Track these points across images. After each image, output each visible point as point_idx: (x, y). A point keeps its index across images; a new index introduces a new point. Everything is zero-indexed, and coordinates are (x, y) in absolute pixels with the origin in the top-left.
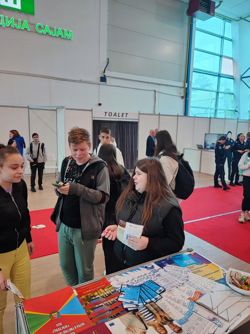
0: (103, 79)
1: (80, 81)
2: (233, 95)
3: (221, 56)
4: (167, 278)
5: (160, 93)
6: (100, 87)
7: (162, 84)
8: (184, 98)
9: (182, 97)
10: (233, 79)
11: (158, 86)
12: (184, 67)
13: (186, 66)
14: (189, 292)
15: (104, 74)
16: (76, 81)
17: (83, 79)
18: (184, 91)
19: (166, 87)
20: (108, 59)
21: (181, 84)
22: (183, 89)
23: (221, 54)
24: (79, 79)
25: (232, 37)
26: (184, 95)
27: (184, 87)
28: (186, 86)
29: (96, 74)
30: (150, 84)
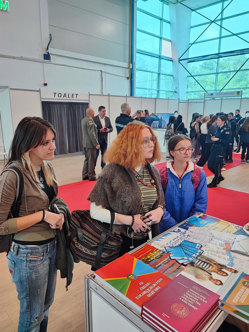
0: (47, 57)
1: (22, 58)
2: (172, 77)
3: (160, 38)
4: (197, 237)
5: (106, 74)
6: (44, 65)
7: (108, 64)
8: (130, 79)
9: (128, 77)
10: (172, 61)
11: (104, 66)
12: (128, 47)
13: (130, 46)
14: (220, 244)
15: (47, 51)
16: (16, 58)
17: (24, 56)
18: (129, 72)
19: (112, 67)
20: (50, 34)
21: (126, 65)
22: (128, 70)
23: (161, 36)
24: (20, 56)
25: (170, 20)
26: (129, 76)
27: (129, 68)
28: (131, 67)
29: (38, 50)
30: (96, 64)
